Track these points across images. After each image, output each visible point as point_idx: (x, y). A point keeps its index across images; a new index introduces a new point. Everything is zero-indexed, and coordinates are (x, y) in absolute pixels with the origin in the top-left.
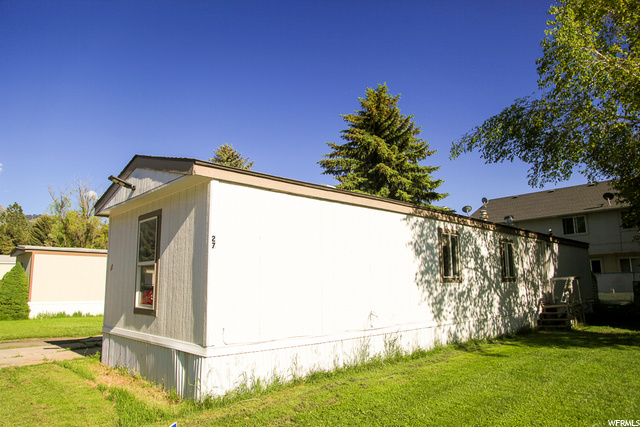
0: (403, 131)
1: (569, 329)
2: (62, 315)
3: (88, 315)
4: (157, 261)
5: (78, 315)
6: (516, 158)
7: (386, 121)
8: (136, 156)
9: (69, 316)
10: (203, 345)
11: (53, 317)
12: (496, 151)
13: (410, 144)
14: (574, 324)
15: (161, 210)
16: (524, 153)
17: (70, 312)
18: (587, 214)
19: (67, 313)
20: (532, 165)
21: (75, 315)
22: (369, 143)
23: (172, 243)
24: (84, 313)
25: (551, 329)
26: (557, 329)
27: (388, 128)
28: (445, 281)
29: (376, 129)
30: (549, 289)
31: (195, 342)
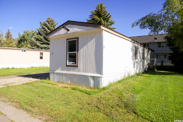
0: (107, 17)
1: (155, 71)
2: (8, 68)
3: (16, 68)
4: (77, 52)
5: (13, 68)
6: (147, 28)
7: (102, 14)
8: (69, 21)
9: (10, 69)
10: (101, 74)
11: (6, 69)
12: (143, 26)
13: (109, 21)
14: (156, 70)
15: (78, 37)
16: (149, 27)
17: (11, 67)
18: (150, 43)
19: (10, 68)
20: (151, 30)
21: (12, 68)
22: (98, 20)
23: (85, 47)
24: (15, 68)
25: (151, 71)
26: (152, 71)
27: (103, 16)
28: (135, 59)
29: (100, 16)
30: (149, 62)
31: (97, 73)
